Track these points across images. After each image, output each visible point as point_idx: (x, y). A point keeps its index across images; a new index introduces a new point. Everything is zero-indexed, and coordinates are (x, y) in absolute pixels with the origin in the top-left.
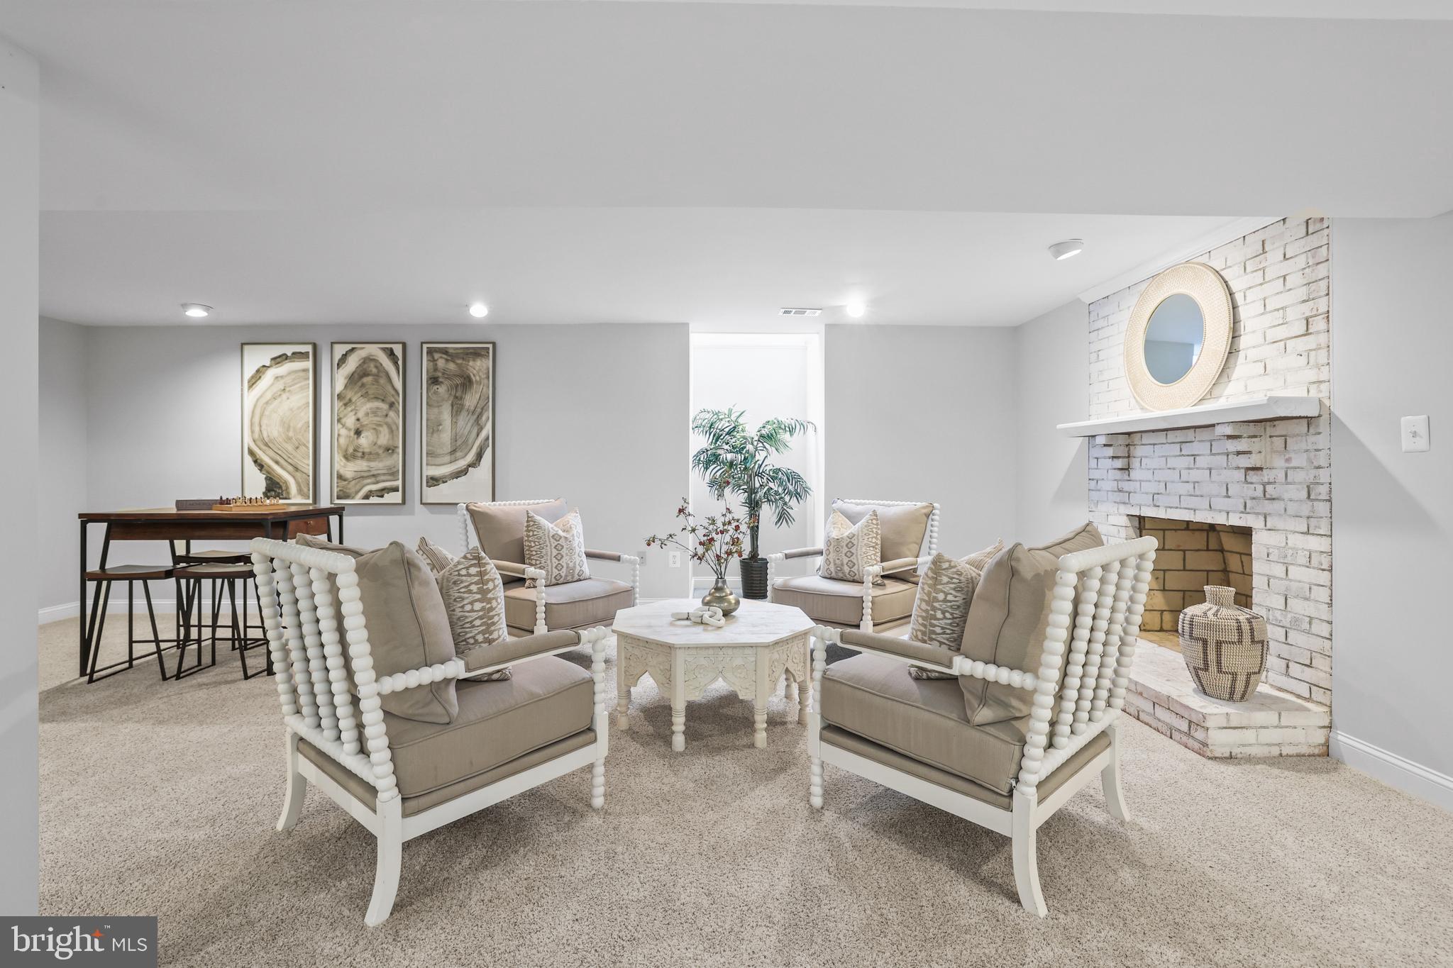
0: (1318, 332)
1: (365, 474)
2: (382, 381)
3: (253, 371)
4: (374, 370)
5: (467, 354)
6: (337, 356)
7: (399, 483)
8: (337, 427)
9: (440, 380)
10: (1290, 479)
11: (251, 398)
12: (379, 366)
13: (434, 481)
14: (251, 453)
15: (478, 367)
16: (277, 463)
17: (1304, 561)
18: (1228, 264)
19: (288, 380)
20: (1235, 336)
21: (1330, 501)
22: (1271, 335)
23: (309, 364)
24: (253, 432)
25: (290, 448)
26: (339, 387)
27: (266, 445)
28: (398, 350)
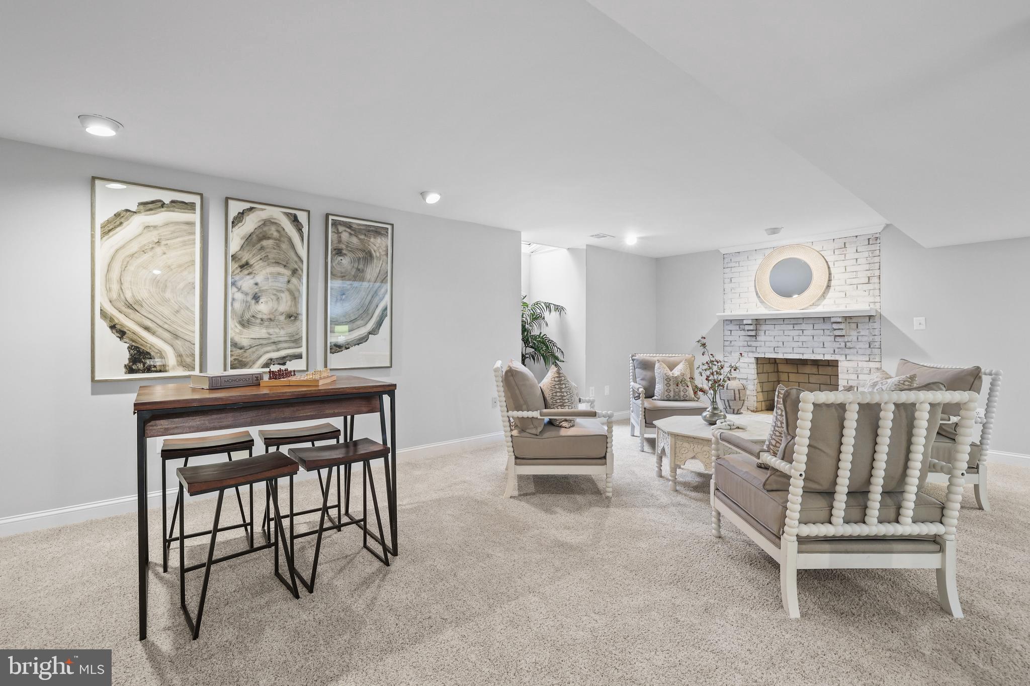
0: (874, 283)
1: (264, 342)
2: (284, 246)
3: (111, 214)
4: (276, 234)
5: (369, 231)
6: (232, 214)
7: (303, 350)
8: (232, 290)
9: (344, 252)
10: (859, 340)
11: (105, 248)
12: (281, 230)
13: (337, 348)
14: (104, 314)
15: (377, 244)
16: (147, 329)
17: (867, 372)
18: (824, 249)
19: (165, 232)
20: (830, 280)
21: (880, 348)
22: (849, 281)
23: (196, 217)
24: (109, 290)
25: (166, 311)
26: (234, 247)
27: (130, 306)
28: (302, 217)
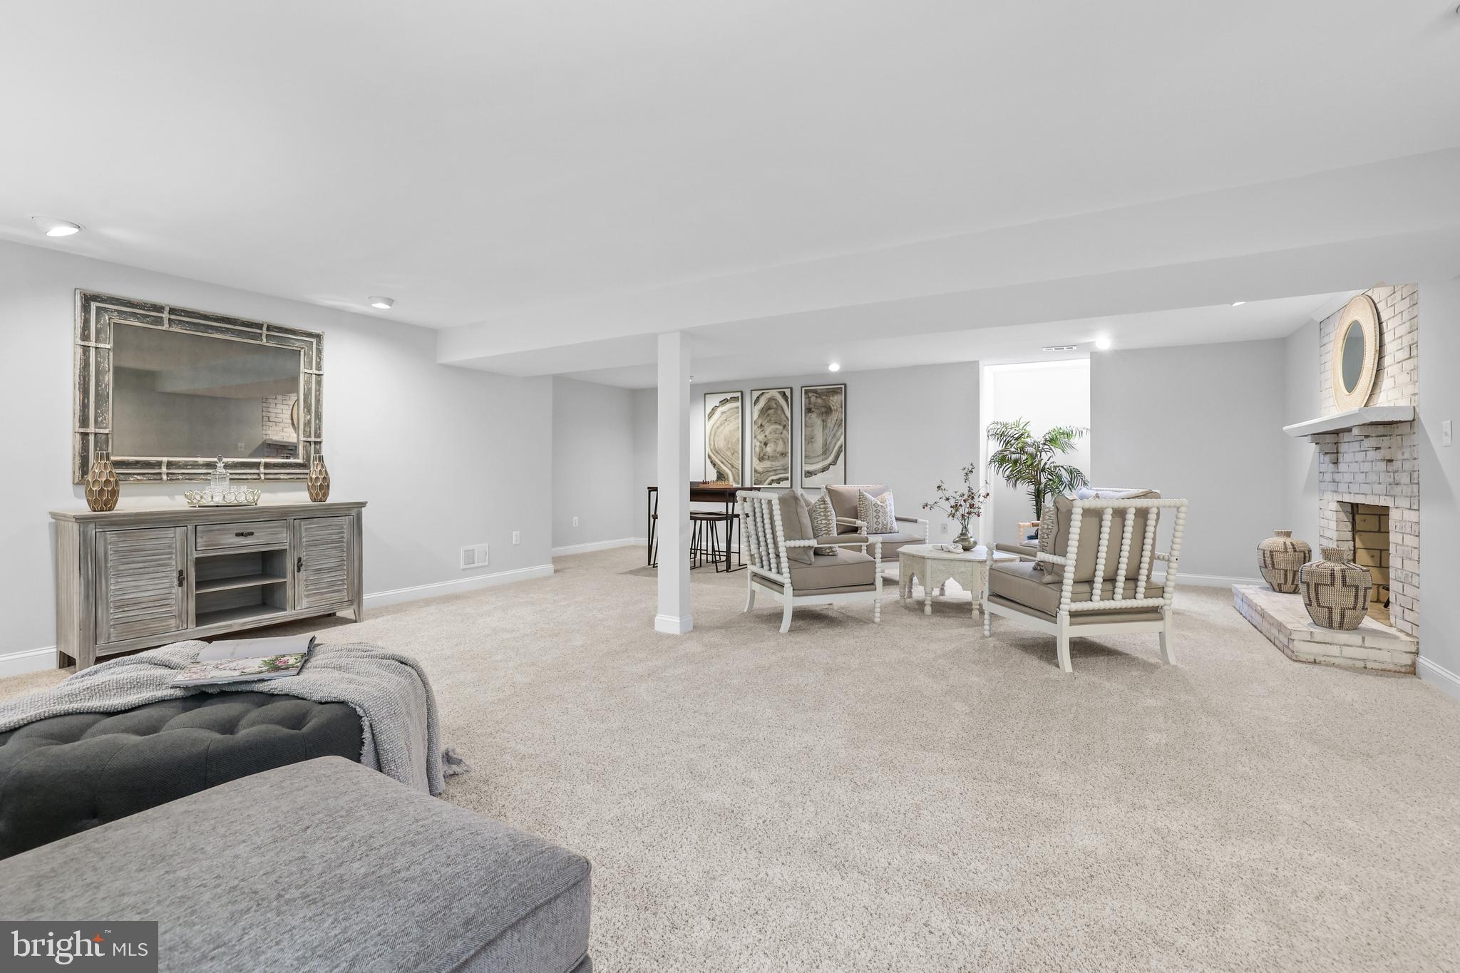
1: (770, 470)
2: (779, 412)
3: (711, 409)
4: (775, 406)
5: (829, 392)
6: (754, 398)
7: (789, 475)
8: (754, 441)
9: (813, 410)
11: (710, 424)
12: (777, 403)
13: (809, 474)
14: (709, 457)
15: (835, 401)
16: (722, 463)
19: (728, 414)
23: (739, 404)
24: (710, 445)
25: (729, 454)
26: (755, 416)
27: (717, 452)
28: (788, 392)
